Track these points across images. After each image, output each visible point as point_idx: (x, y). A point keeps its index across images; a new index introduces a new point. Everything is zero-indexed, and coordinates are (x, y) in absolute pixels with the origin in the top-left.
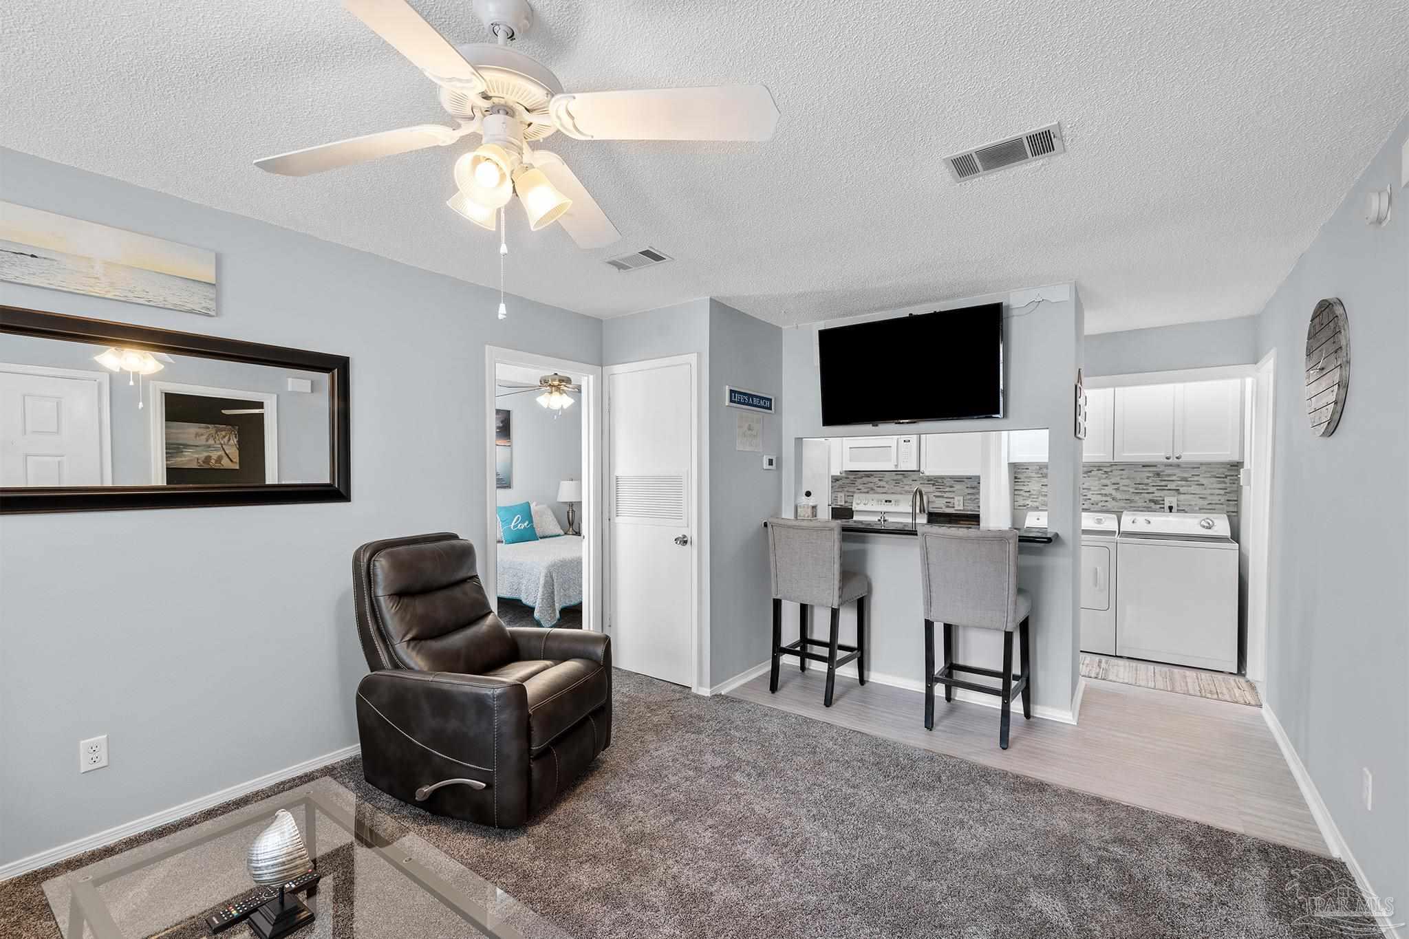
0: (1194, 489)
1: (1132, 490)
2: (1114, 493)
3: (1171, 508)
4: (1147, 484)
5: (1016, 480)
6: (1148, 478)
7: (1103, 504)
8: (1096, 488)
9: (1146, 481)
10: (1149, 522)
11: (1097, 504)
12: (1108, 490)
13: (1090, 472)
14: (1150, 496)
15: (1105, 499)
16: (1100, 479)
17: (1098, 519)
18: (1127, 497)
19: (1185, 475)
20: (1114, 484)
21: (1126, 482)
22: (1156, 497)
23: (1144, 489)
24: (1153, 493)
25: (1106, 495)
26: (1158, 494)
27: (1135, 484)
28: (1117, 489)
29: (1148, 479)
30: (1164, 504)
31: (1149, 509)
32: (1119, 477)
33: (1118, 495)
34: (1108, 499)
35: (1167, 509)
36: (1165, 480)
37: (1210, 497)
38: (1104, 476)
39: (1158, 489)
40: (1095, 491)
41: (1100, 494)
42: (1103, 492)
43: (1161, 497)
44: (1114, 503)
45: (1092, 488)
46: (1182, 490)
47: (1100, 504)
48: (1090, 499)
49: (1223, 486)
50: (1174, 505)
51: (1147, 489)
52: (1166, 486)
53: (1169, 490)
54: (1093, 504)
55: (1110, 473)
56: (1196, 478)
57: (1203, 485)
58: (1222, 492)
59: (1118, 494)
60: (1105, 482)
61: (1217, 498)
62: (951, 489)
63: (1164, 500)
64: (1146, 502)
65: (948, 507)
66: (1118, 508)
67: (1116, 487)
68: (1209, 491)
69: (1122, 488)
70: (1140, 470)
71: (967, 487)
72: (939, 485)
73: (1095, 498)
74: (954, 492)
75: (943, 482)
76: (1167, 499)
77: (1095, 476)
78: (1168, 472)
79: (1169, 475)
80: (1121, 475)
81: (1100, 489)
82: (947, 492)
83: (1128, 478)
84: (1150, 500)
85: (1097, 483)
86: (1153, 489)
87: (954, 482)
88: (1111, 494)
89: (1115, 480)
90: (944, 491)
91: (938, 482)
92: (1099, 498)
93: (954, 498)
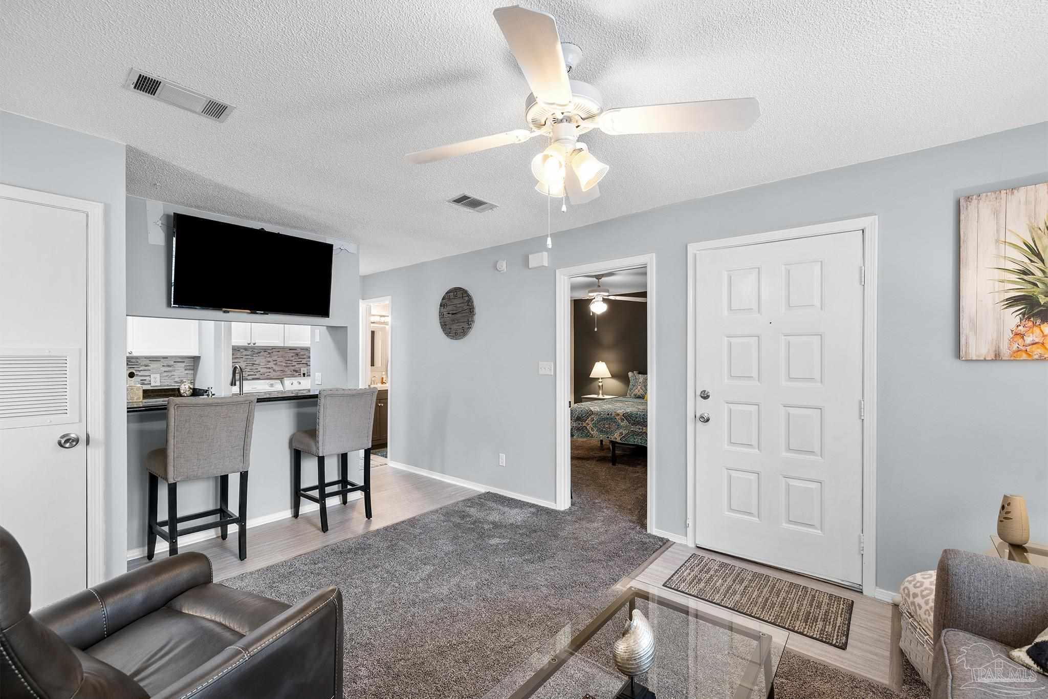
1: (284, 364)
2: (274, 366)
3: (304, 374)
4: (292, 361)
6: (292, 356)
7: (268, 374)
8: (263, 364)
9: (291, 359)
10: (300, 383)
11: (264, 374)
12: (271, 365)
13: (260, 353)
14: (294, 368)
15: (268, 370)
16: (266, 357)
17: (271, 384)
18: (282, 369)
21: (281, 359)
22: (297, 368)
23: (290, 364)
24: (295, 366)
25: (269, 368)
26: (297, 366)
27: (286, 360)
28: (276, 364)
30: (300, 372)
31: (293, 376)
34: (270, 370)
35: (302, 375)
36: (300, 358)
38: (268, 355)
39: (298, 364)
41: (265, 368)
42: (268, 366)
43: (299, 368)
44: (274, 373)
45: (262, 364)
47: (266, 373)
48: (259, 371)
50: (306, 372)
51: (292, 364)
52: (301, 361)
53: (303, 363)
54: (262, 374)
55: (271, 354)
59: (276, 367)
60: (269, 359)
62: (146, 368)
63: (300, 370)
64: (291, 371)
65: (143, 384)
67: (275, 362)
69: (279, 363)
70: (288, 351)
71: (163, 366)
72: (132, 365)
73: (263, 370)
74: (150, 370)
75: (137, 362)
76: (302, 369)
77: (263, 356)
78: (302, 353)
79: (303, 355)
80: (278, 355)
81: (266, 365)
82: (141, 370)
83: (282, 357)
84: (294, 370)
85: (263, 361)
86: (295, 364)
87: (150, 362)
88: (272, 368)
89: (275, 358)
90: (138, 370)
91: (132, 362)
92: (265, 370)
93: (150, 376)
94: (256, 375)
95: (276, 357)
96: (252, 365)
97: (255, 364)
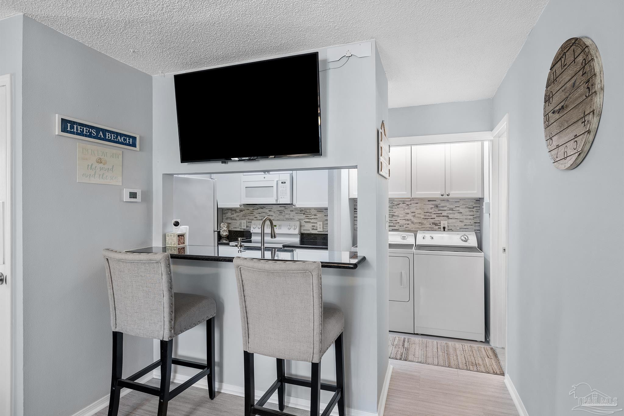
0: (457, 216)
1: (423, 217)
2: (412, 218)
3: (444, 228)
4: (430, 213)
5: (355, 210)
6: (432, 208)
7: (406, 226)
8: (402, 216)
9: (430, 211)
10: (433, 238)
12: (409, 217)
13: (399, 204)
14: (432, 221)
15: (407, 222)
16: (404, 209)
17: (403, 236)
18: (420, 221)
19: (452, 207)
20: (412, 213)
21: (419, 211)
22: (436, 221)
23: (429, 216)
24: (434, 218)
25: (408, 220)
26: (437, 219)
27: (424, 212)
29: (431, 209)
30: (440, 226)
31: (432, 230)
32: (415, 208)
33: (415, 220)
34: (409, 222)
35: (442, 229)
36: (441, 210)
37: (465, 221)
38: (407, 207)
39: (437, 216)
40: (402, 217)
41: (404, 219)
42: (406, 218)
43: (438, 221)
44: (413, 225)
45: (400, 215)
46: (450, 216)
47: (405, 226)
48: (399, 223)
49: (472, 213)
50: (446, 226)
51: (431, 216)
52: (442, 214)
53: (443, 216)
54: (400, 226)
55: (410, 206)
56: (457, 209)
57: (461, 213)
58: (472, 217)
59: (415, 219)
60: (407, 211)
61: (469, 221)
62: (315, 217)
63: (440, 223)
64: (430, 224)
65: (313, 229)
66: (415, 229)
67: (413, 214)
68: (465, 217)
69: (417, 215)
70: (427, 203)
71: (322, 215)
72: (307, 214)
73: (402, 222)
74: (317, 219)
75: (310, 212)
76: (442, 222)
77: (402, 207)
78: (442, 204)
79: (443, 207)
80: (416, 207)
81: (404, 216)
82: (312, 219)
83: (420, 209)
84: (433, 223)
85: (402, 212)
86: (434, 216)
87: (317, 212)
88: (411, 220)
89: (413, 210)
90: (311, 218)
91: (307, 212)
92: (404, 222)
93: (317, 223)
94: (395, 226)
96: (392, 217)
97: (396, 216)
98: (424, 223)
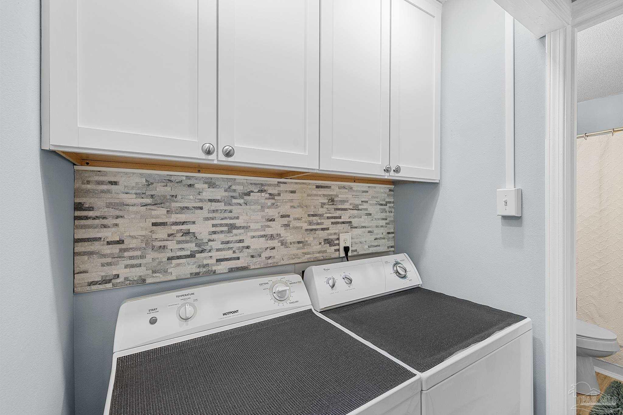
0: (364, 221)
1: (306, 226)
2: (282, 231)
3: (346, 250)
4: (321, 216)
5: (78, 213)
6: (323, 205)
7: (272, 256)
8: (258, 226)
9: (321, 211)
11: (260, 256)
12: (276, 228)
13: (248, 194)
14: (323, 235)
15: (271, 243)
16: (263, 208)
18: (300, 238)
19: (358, 202)
20: (282, 216)
22: (331, 234)
23: (318, 224)
24: (328, 229)
25: (272, 237)
26: (334, 229)
27: (309, 215)
28: (287, 226)
29: (322, 207)
30: (339, 244)
31: (325, 255)
32: (289, 204)
33: (290, 236)
34: (275, 243)
35: (342, 252)
36: (339, 209)
37: (376, 231)
38: (269, 203)
39: (332, 223)
40: (257, 230)
41: (262, 236)
42: (269, 232)
43: (335, 234)
44: (283, 251)
45: (253, 226)
46: (355, 222)
47: (264, 255)
48: (248, 247)
49: (383, 215)
50: (350, 245)
51: (322, 224)
52: (340, 218)
53: (343, 223)
54: (252, 257)
55: (276, 198)
56: (365, 206)
57: (370, 214)
58: (383, 223)
59: (289, 234)
60: (271, 212)
61: (382, 230)
63: (338, 239)
64: (320, 243)
66: (289, 259)
67: (285, 221)
68: (375, 223)
69: (294, 224)
70: (314, 192)
73: (258, 244)
76: (342, 237)
77: (256, 203)
78: (341, 197)
79: (343, 202)
80: (291, 201)
81: (264, 228)
83: (300, 206)
84: (325, 240)
85: (258, 216)
86: (327, 223)
88: (279, 235)
89: (285, 209)
92: (262, 243)
94: (238, 258)
95: (288, 206)
96: (229, 232)
97: (238, 228)
98: (308, 242)
